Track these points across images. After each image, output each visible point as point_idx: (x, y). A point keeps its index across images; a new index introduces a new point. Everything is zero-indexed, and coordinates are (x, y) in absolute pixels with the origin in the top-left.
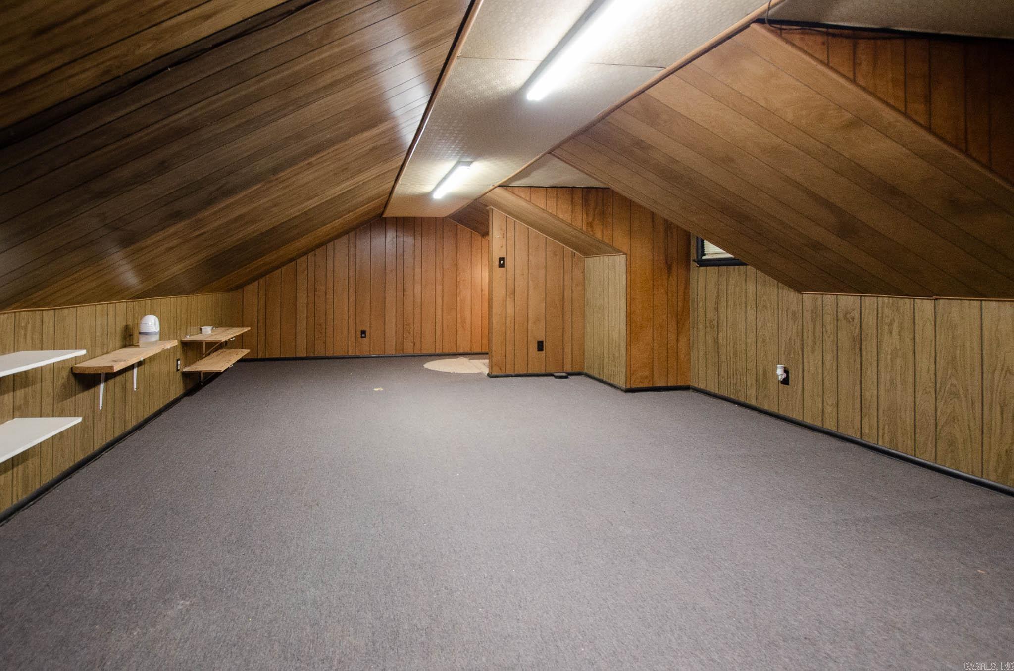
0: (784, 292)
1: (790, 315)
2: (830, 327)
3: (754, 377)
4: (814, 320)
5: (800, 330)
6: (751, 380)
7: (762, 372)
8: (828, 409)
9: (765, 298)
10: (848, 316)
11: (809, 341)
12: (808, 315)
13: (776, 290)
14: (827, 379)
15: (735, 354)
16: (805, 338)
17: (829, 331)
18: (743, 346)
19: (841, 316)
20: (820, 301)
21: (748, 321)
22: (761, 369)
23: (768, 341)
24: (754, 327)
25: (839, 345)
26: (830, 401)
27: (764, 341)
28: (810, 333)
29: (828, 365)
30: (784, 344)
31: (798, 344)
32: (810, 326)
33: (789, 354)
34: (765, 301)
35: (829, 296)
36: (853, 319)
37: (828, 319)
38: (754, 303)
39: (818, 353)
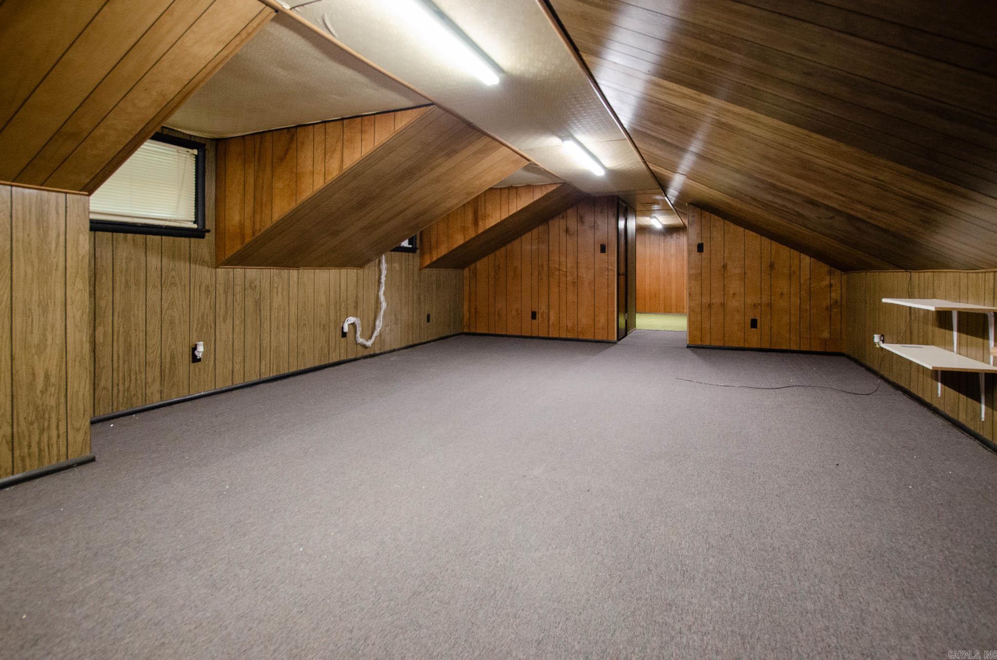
0: (197, 267)
1: (203, 289)
2: (239, 297)
3: (158, 370)
4: (226, 293)
5: (213, 304)
6: (154, 373)
7: (168, 359)
8: (237, 367)
9: (173, 273)
10: (253, 285)
11: (221, 312)
12: (221, 289)
13: (187, 265)
14: (236, 342)
15: (128, 349)
16: (217, 310)
17: (238, 300)
18: (142, 336)
19: (247, 285)
20: (231, 274)
21: (149, 303)
22: (168, 355)
23: (177, 322)
24: (159, 309)
25: (246, 309)
26: (238, 359)
27: (172, 323)
28: (223, 305)
29: (237, 329)
30: (195, 321)
31: (211, 317)
32: (222, 298)
33: (201, 329)
34: (173, 277)
35: (239, 269)
36: (256, 287)
37: (238, 289)
38: (159, 280)
39: (229, 321)
